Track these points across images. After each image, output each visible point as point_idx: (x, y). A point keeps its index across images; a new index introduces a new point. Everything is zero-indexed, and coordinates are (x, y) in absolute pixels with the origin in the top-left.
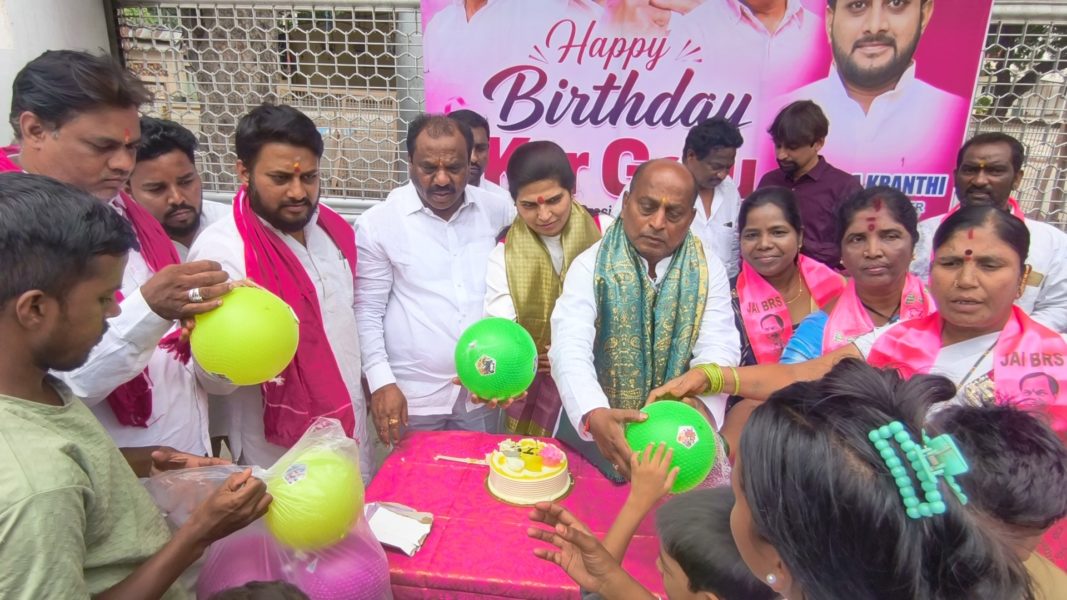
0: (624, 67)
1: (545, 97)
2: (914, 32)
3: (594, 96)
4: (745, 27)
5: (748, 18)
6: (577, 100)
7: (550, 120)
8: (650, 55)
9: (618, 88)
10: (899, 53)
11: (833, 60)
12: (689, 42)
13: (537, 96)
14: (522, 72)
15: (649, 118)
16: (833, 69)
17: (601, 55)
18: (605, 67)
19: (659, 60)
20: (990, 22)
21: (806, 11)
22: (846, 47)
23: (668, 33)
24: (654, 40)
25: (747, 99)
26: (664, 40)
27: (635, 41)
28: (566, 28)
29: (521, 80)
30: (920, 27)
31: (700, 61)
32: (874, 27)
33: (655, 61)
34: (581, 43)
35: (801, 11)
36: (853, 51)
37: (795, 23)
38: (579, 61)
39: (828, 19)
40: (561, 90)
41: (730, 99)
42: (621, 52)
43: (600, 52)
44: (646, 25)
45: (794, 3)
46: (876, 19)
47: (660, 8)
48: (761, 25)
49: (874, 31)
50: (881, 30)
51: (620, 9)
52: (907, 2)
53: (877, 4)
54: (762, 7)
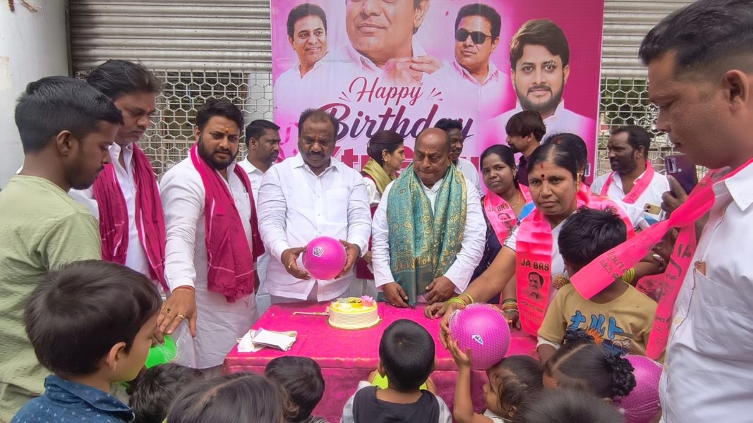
0: (397, 104)
1: (350, 122)
2: (560, 83)
3: (379, 121)
4: (466, 81)
5: (467, 76)
6: (369, 123)
7: (353, 135)
8: (411, 96)
9: (394, 116)
10: (553, 95)
11: (518, 99)
12: (435, 89)
13: (345, 121)
14: (335, 107)
15: (413, 133)
16: (518, 104)
17: (382, 97)
18: (385, 104)
19: (417, 99)
20: (600, 78)
21: (499, 72)
22: (524, 92)
24: (414, 88)
25: (470, 121)
26: (420, 88)
27: (403, 89)
28: (361, 82)
29: (335, 111)
30: (563, 81)
31: (441, 100)
32: (538, 81)
33: (415, 100)
34: (370, 90)
35: (497, 72)
36: (528, 94)
37: (494, 79)
38: (370, 101)
39: (513, 76)
40: (359, 118)
42: (394, 95)
43: (382, 95)
44: (409, 80)
45: (493, 67)
46: (539, 76)
47: (416, 70)
48: (475, 80)
49: (539, 83)
50: (542, 83)
51: (393, 72)
52: (554, 67)
53: (538, 68)
54: (475, 70)
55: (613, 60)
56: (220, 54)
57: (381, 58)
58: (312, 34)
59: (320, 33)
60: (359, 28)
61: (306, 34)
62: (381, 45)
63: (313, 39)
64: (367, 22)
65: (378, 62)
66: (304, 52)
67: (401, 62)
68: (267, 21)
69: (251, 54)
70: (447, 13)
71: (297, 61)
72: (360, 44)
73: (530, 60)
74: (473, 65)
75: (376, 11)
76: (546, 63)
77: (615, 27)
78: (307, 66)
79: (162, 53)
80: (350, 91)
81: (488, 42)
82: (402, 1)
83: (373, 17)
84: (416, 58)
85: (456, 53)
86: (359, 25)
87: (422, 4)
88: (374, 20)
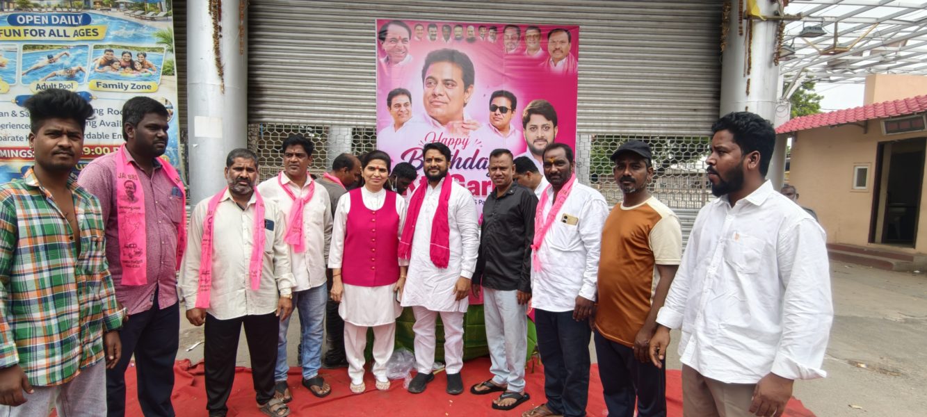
2: (553, 137)
4: (496, 135)
5: (497, 133)
8: (463, 144)
11: (527, 146)
12: (477, 140)
14: (416, 150)
15: (464, 166)
16: (528, 149)
19: (467, 146)
21: (516, 130)
22: (531, 142)
27: (458, 139)
28: (432, 135)
29: (415, 153)
30: (554, 135)
31: (481, 147)
32: (540, 135)
33: (465, 146)
35: (514, 131)
36: (533, 143)
37: (513, 134)
39: (524, 133)
42: (453, 143)
44: (462, 134)
45: (512, 127)
46: (540, 133)
47: (465, 128)
48: (502, 133)
49: (540, 137)
50: (542, 137)
51: (451, 129)
52: (549, 128)
53: (540, 128)
54: (501, 129)
55: (584, 124)
56: (342, 116)
57: (444, 121)
58: (402, 106)
59: (407, 105)
60: (431, 103)
61: (399, 106)
62: (445, 113)
63: (403, 109)
64: (436, 99)
65: (442, 123)
66: (397, 116)
67: (457, 124)
68: (374, 97)
69: (363, 117)
71: (392, 121)
72: (432, 112)
73: (534, 123)
74: (500, 126)
75: (442, 93)
76: (543, 125)
77: (585, 104)
78: (399, 124)
79: (305, 114)
81: (509, 112)
82: (457, 88)
83: (440, 97)
84: (465, 121)
85: (490, 119)
86: (431, 101)
87: (469, 89)
88: (440, 98)
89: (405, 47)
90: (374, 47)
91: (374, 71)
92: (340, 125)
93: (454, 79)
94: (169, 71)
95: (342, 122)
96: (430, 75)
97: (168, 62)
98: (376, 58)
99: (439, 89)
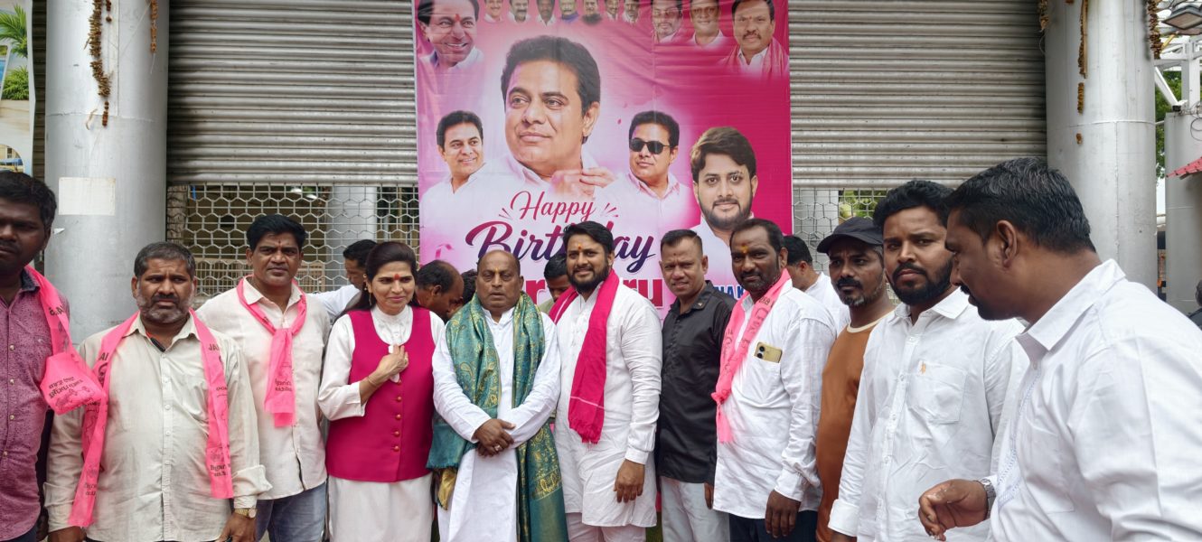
1: (512, 242)
2: (749, 195)
3: (546, 241)
4: (643, 195)
5: (644, 189)
6: (534, 244)
8: (583, 213)
10: (742, 209)
12: (609, 204)
13: (506, 242)
14: (494, 226)
16: (703, 220)
17: (549, 214)
18: (553, 222)
20: (793, 189)
21: (680, 185)
22: (709, 206)
23: (594, 199)
25: (651, 240)
27: (572, 204)
28: (524, 197)
29: (493, 231)
30: (752, 193)
31: (617, 216)
32: (724, 193)
34: (535, 206)
35: (677, 184)
36: (713, 208)
37: (675, 192)
38: (535, 218)
39: (695, 189)
40: (522, 237)
41: (639, 240)
42: (563, 212)
43: (549, 211)
44: (579, 194)
45: (672, 179)
46: (724, 188)
47: (586, 182)
48: (653, 193)
49: (724, 195)
50: (729, 195)
51: (560, 185)
52: (741, 178)
53: (723, 180)
54: (653, 182)
55: (805, 169)
56: (353, 165)
57: (546, 171)
58: (466, 144)
59: (475, 142)
60: (520, 137)
61: (460, 144)
62: (547, 156)
64: (530, 130)
65: (543, 175)
66: (456, 163)
67: (570, 175)
68: (412, 129)
69: (392, 165)
70: (620, 121)
71: (447, 170)
72: (523, 155)
73: (713, 171)
74: (650, 177)
75: (540, 118)
76: (731, 174)
77: (805, 134)
78: (461, 179)
79: (281, 164)
80: (512, 207)
81: (666, 152)
82: (569, 108)
83: (536, 126)
84: (586, 170)
85: (631, 164)
86: (521, 134)
87: (592, 111)
88: (537, 129)
89: (466, 34)
90: (411, 34)
91: (411, 79)
92: (350, 182)
93: (563, 93)
94: (17, 91)
95: (353, 178)
96: (516, 85)
97: (16, 74)
98: (414, 54)
99: (535, 111)
